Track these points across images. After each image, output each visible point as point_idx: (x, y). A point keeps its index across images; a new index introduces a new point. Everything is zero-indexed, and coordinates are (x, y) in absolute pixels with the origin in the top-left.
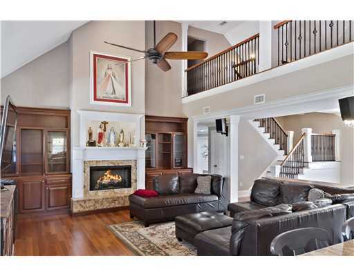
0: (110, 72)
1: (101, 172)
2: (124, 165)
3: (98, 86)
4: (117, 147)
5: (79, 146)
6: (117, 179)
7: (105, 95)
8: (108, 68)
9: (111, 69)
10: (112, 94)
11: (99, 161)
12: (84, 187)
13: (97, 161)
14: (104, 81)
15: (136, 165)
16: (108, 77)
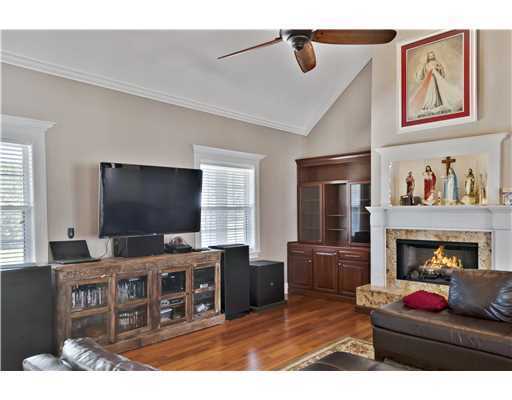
0: (431, 66)
1: (425, 251)
2: (461, 241)
3: (410, 101)
4: (459, 206)
5: (379, 205)
6: (454, 265)
7: (423, 112)
8: (428, 61)
9: (434, 59)
10: (436, 106)
11: (412, 231)
12: (388, 270)
13: (407, 231)
14: (421, 86)
15: (488, 244)
16: (427, 76)
